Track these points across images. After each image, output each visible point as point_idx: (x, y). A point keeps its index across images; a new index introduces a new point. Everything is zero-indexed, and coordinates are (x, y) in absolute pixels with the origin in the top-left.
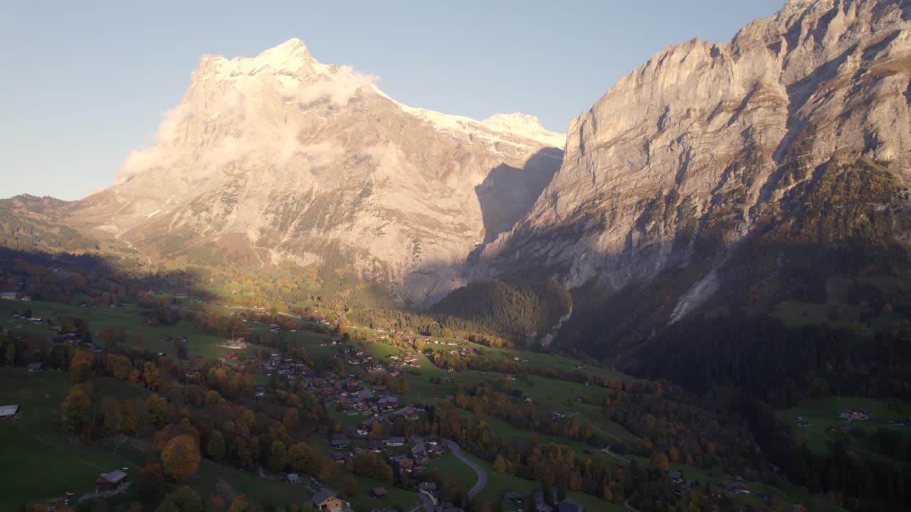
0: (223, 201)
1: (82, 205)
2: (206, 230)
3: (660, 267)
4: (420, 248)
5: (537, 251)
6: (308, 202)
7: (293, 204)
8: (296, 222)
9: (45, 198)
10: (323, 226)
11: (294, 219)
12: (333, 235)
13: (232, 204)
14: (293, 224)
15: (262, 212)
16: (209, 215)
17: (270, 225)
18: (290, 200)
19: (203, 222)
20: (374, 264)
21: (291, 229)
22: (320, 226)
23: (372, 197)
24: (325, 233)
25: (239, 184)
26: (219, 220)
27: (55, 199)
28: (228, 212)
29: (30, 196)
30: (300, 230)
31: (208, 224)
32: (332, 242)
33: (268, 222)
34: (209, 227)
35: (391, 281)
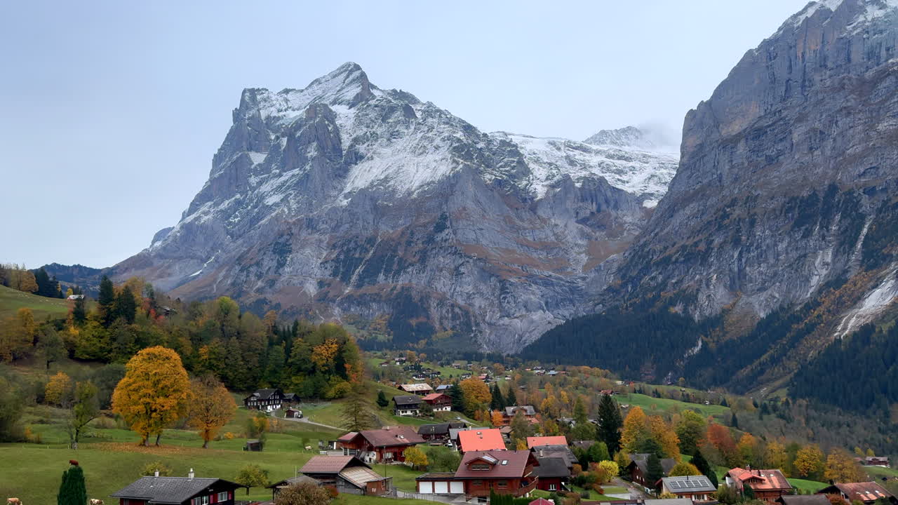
0: (274, 253)
1: (114, 271)
2: (257, 287)
3: (819, 281)
4: (507, 288)
5: (652, 279)
6: (373, 246)
7: (355, 249)
8: (360, 270)
9: (75, 266)
10: (391, 271)
11: (356, 267)
12: (402, 281)
13: (285, 255)
14: (357, 270)
15: (320, 261)
16: (260, 270)
17: (330, 276)
18: (352, 245)
19: (253, 278)
20: (452, 310)
21: (354, 278)
22: (387, 272)
23: (446, 231)
24: (393, 278)
25: (293, 231)
26: (271, 275)
27: (85, 267)
28: (281, 265)
29: (59, 265)
30: (365, 278)
31: (259, 279)
32: (403, 288)
33: (328, 273)
34: (260, 284)
35: (474, 328)
